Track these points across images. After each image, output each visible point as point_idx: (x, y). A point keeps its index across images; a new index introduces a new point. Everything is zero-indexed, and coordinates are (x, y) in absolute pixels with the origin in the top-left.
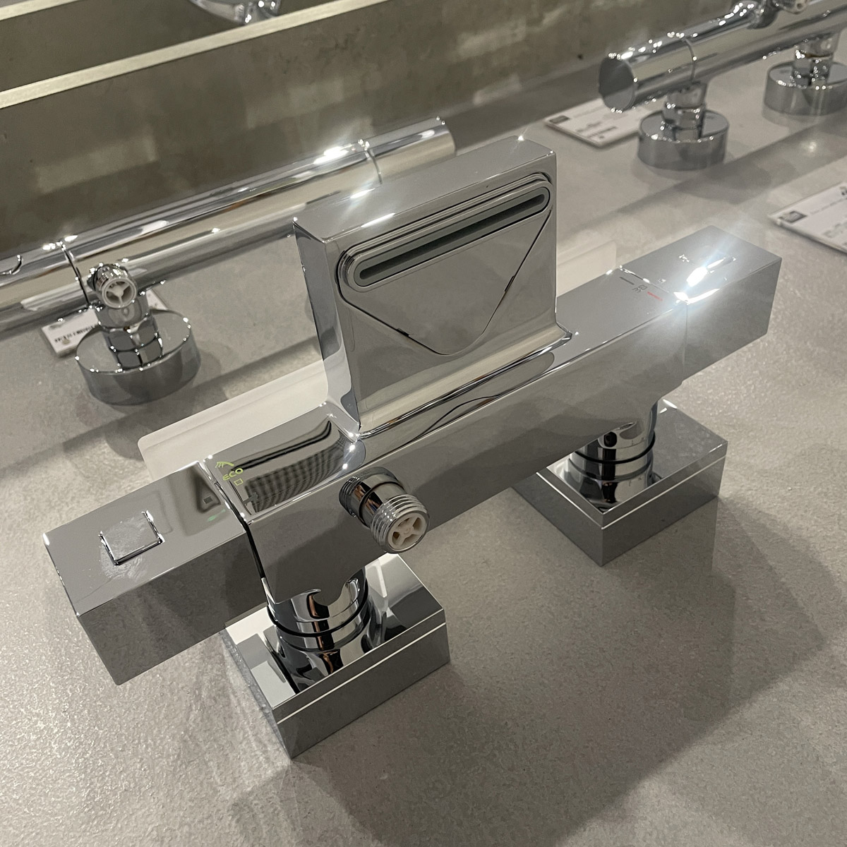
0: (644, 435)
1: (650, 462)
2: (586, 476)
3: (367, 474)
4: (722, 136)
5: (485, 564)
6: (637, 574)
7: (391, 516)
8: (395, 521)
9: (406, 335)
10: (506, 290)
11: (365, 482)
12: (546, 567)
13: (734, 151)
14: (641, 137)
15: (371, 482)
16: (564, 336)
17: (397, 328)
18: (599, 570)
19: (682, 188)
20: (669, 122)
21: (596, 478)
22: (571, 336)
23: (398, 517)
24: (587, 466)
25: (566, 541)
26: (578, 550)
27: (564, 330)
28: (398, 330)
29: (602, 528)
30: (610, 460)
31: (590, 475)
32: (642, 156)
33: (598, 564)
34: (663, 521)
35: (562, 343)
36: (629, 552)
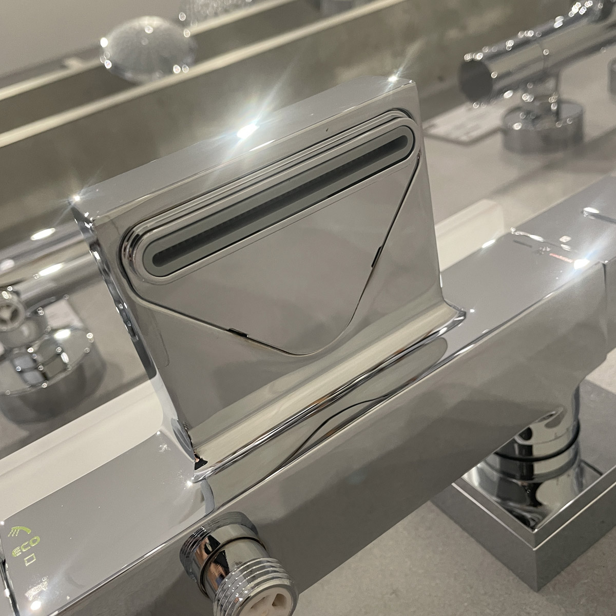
0: (567, 423)
1: (576, 454)
2: (501, 476)
3: (217, 524)
4: (579, 121)
5: (394, 595)
6: (583, 601)
7: (241, 595)
8: (248, 599)
9: (244, 335)
10: (374, 265)
11: (213, 535)
12: (468, 596)
13: (591, 131)
14: (505, 131)
15: (221, 535)
16: (457, 315)
17: (228, 328)
18: (534, 597)
19: (550, 167)
20: (528, 113)
21: (515, 478)
22: (464, 314)
23: (252, 595)
24: (501, 464)
25: (490, 559)
26: (505, 569)
27: (454, 308)
28: (230, 331)
29: (535, 549)
30: (527, 458)
31: (506, 475)
32: (508, 146)
33: (532, 587)
34: (603, 522)
35: (455, 324)
36: (569, 568)
